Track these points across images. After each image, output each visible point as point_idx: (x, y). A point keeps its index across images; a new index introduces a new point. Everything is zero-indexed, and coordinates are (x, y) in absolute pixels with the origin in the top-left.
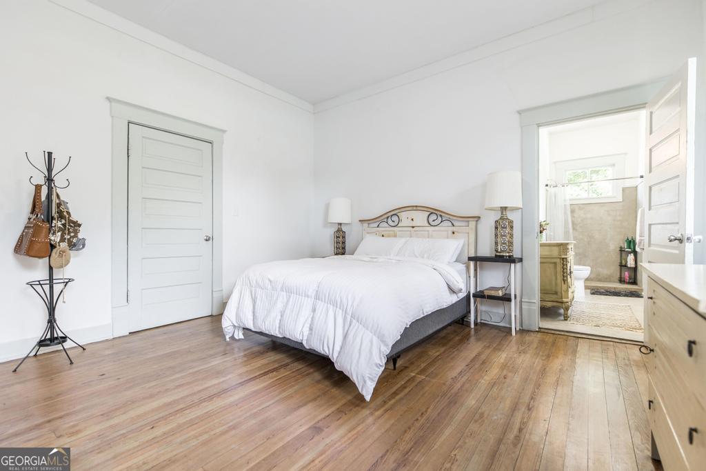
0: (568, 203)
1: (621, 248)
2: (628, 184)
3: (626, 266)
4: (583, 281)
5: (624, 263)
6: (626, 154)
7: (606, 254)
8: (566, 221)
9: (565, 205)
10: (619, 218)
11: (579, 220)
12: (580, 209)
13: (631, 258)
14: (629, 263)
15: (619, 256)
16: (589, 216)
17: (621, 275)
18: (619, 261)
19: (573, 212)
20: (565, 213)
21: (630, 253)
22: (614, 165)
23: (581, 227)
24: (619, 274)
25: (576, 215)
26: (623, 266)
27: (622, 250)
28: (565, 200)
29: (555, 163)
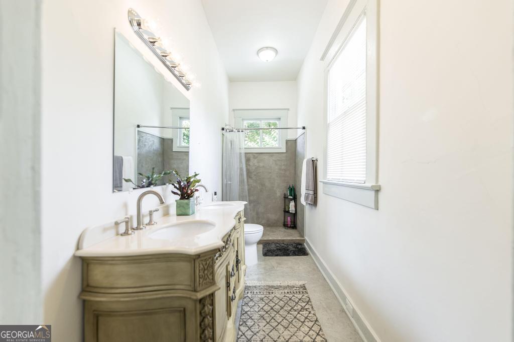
0: (243, 151)
1: (285, 195)
2: (291, 136)
3: (288, 212)
4: (256, 244)
5: (287, 210)
6: (288, 109)
7: (274, 201)
8: (241, 169)
9: (240, 153)
10: (283, 167)
11: (254, 168)
12: (255, 158)
13: (292, 204)
14: (291, 209)
15: (283, 202)
16: (261, 164)
17: (284, 220)
18: (283, 207)
19: (248, 160)
20: (241, 162)
21: (291, 200)
22: (280, 119)
23: (255, 175)
24: (283, 218)
25: (251, 164)
26: (286, 212)
27: (285, 197)
28: (240, 149)
29: (234, 110)
